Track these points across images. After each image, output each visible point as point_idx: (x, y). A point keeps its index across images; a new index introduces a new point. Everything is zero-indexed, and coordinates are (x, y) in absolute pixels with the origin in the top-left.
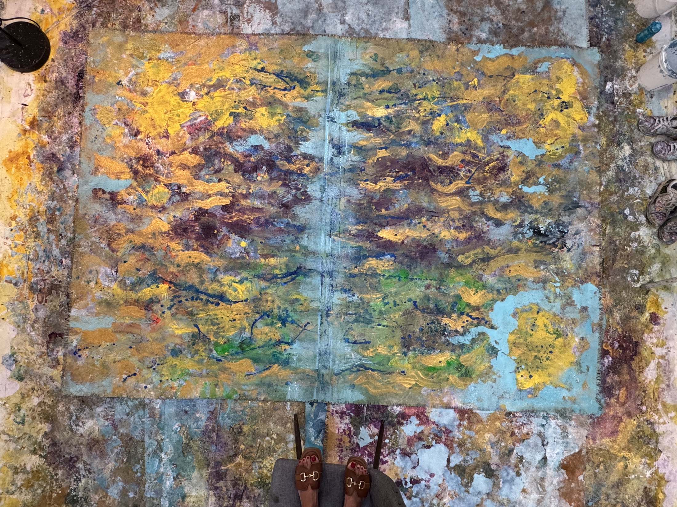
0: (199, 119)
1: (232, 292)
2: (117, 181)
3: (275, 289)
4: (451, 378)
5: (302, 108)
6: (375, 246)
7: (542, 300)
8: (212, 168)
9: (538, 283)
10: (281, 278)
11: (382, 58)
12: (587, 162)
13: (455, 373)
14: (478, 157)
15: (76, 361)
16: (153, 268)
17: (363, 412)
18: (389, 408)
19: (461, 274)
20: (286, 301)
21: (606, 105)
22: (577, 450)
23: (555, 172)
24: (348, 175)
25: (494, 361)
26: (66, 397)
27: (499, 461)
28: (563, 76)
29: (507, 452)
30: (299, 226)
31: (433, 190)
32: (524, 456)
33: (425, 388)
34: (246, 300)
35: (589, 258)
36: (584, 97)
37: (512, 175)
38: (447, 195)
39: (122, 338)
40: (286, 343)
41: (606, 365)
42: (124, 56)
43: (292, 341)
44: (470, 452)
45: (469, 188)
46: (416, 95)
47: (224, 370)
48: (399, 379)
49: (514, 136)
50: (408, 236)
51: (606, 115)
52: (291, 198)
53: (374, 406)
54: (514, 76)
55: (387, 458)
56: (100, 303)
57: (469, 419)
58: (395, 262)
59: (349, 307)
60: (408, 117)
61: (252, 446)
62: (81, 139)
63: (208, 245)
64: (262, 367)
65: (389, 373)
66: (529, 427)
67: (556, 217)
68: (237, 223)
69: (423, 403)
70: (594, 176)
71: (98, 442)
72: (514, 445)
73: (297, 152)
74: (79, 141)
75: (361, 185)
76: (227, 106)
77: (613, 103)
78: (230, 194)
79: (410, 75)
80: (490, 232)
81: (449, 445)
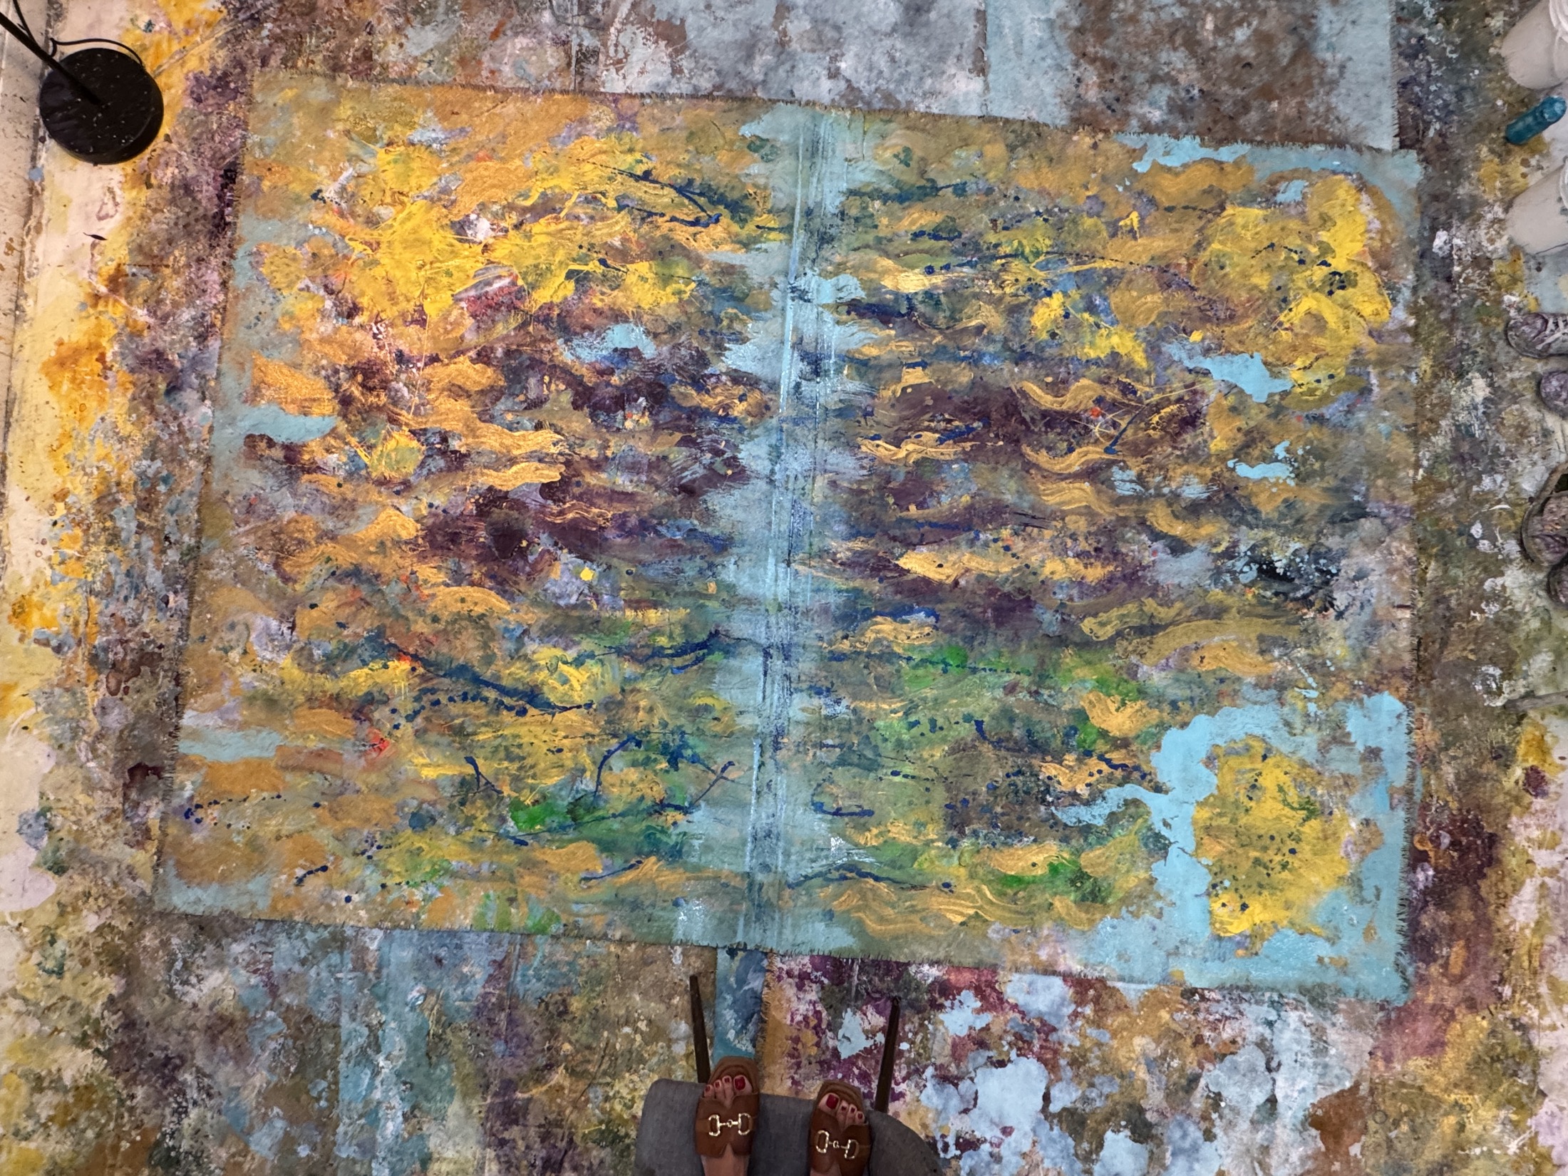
0: (497, 285)
1: (557, 685)
2: (302, 419)
3: (655, 681)
4: (1057, 904)
5: (732, 266)
6: (890, 589)
7: (1275, 729)
8: (522, 398)
9: (1267, 688)
10: (672, 656)
11: (922, 159)
12: (1386, 414)
13: (1068, 893)
14: (1135, 393)
15: (189, 832)
16: (376, 624)
17: (850, 977)
18: (912, 969)
19: (1089, 663)
20: (680, 709)
21: (1433, 283)
22: (1348, 1085)
23: (1312, 433)
24: (835, 423)
25: (1158, 868)
26: (163, 915)
27: (1165, 1104)
28: (1335, 213)
29: (1184, 1082)
30: (717, 538)
31: (1029, 466)
32: (1224, 1094)
33: (997, 926)
34: (589, 706)
35: (1387, 634)
36: (1383, 266)
37: (1213, 438)
38: (1062, 477)
39: (300, 782)
40: (678, 808)
41: (1421, 886)
42: (331, 134)
43: (691, 804)
44: (1097, 1081)
45: (1114, 462)
46: (997, 246)
47: (531, 865)
48: (938, 902)
49: (1220, 346)
50: (967, 570)
51: (1432, 307)
52: (701, 472)
53: (876, 964)
54: (1223, 209)
55: (902, 1087)
56: (251, 700)
57: (1097, 1000)
58: (935, 628)
59: (826, 729)
60: (976, 296)
61: (589, 1048)
62: (223, 320)
63: (505, 574)
64: (619, 862)
65: (914, 887)
66: (1236, 1024)
67: (1313, 538)
68: (574, 526)
69: (991, 960)
70: (1402, 447)
71: (232, 1023)
72: (1202, 1068)
73: (719, 367)
74: (218, 323)
75: (864, 449)
76: (561, 255)
77: (1449, 279)
78: (562, 459)
79: (984, 199)
80: (1158, 567)
81: (1050, 1063)
